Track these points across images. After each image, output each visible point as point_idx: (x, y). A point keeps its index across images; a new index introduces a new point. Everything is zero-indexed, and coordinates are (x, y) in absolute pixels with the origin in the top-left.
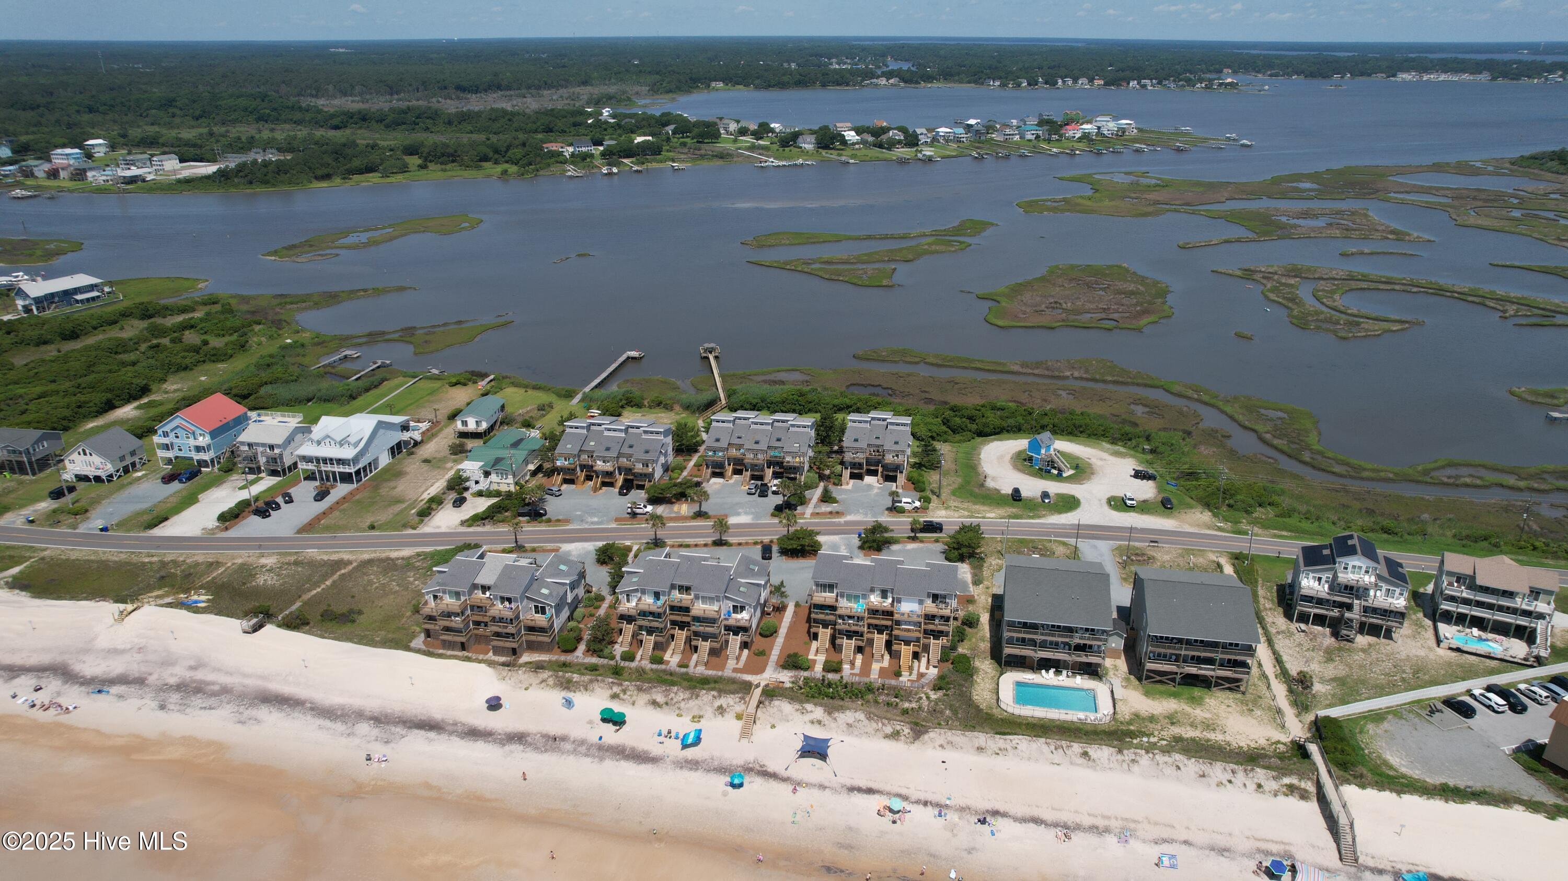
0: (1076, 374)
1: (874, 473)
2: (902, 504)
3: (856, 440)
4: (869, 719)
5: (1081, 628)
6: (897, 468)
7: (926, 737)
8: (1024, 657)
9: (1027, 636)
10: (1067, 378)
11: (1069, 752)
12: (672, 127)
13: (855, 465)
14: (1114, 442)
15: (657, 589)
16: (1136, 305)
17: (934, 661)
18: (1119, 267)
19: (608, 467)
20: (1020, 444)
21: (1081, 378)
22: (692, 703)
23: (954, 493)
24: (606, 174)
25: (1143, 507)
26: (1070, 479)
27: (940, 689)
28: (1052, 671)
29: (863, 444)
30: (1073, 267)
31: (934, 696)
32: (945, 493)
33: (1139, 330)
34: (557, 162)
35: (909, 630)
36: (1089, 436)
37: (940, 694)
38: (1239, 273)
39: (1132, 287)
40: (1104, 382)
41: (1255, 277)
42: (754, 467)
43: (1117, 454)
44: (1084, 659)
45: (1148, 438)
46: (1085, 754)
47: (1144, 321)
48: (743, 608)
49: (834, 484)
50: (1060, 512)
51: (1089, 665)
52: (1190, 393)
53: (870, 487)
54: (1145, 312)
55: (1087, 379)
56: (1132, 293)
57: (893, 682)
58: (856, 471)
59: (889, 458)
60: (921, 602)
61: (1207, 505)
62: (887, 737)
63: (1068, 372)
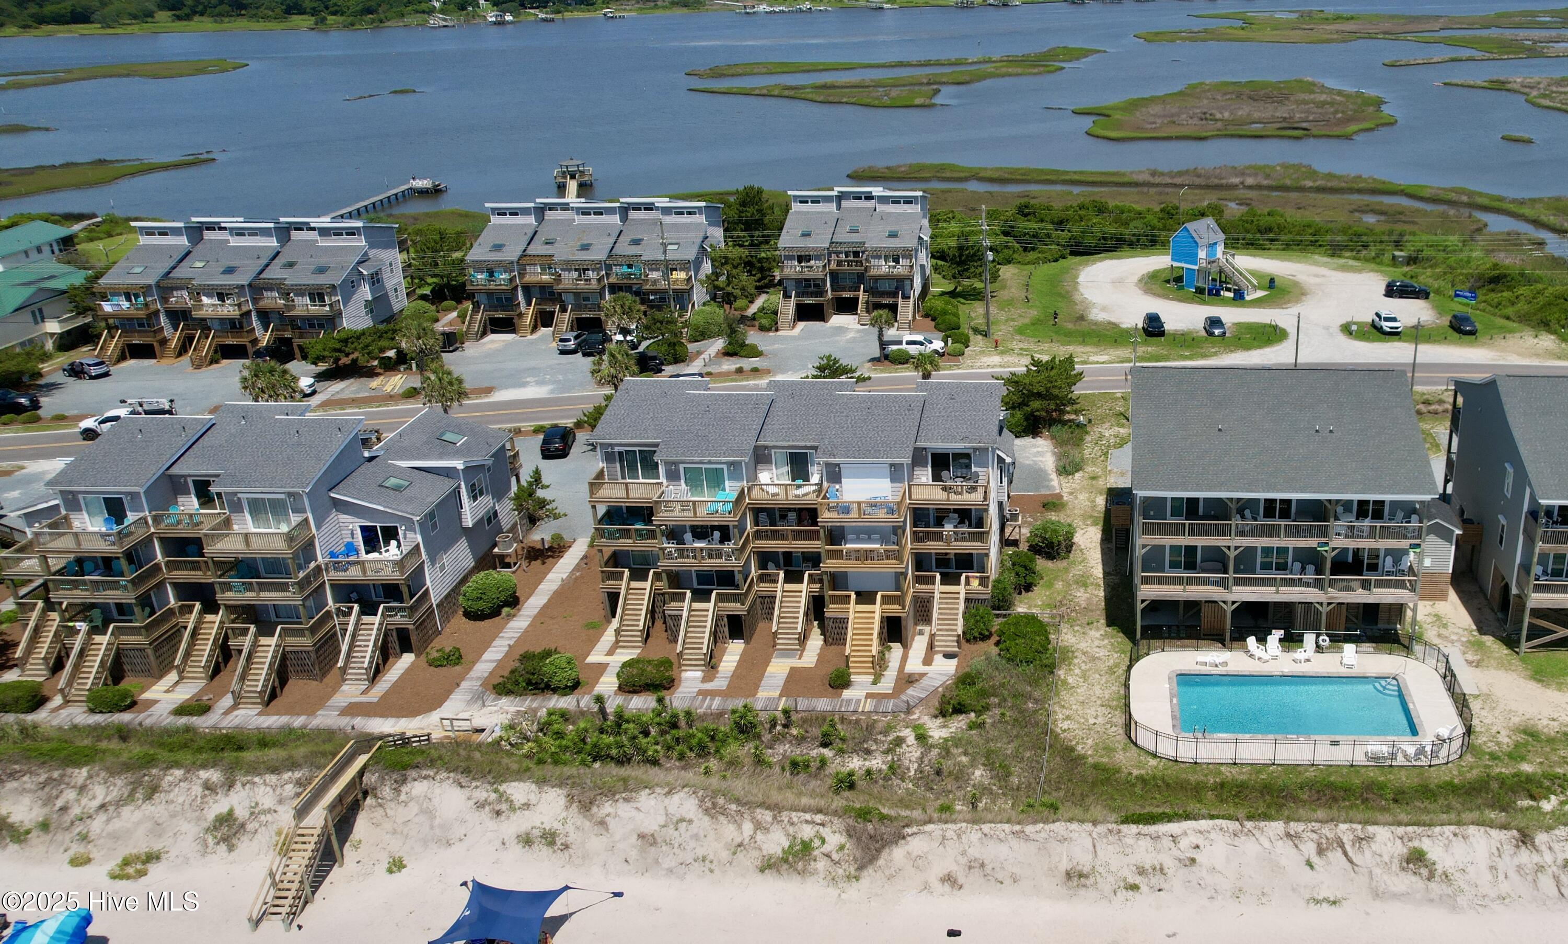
0: (1250, 181)
1: (847, 306)
2: (904, 346)
3: (806, 235)
4: (712, 811)
5: (1347, 505)
6: (900, 285)
7: (898, 854)
8: (1193, 606)
9: (1200, 542)
10: (1233, 187)
11: (1364, 858)
13: (808, 286)
14: (1335, 250)
15: (113, 489)
16: (1336, 112)
17: (948, 642)
18: (1300, 81)
19: (229, 310)
20: (1160, 261)
21: (1259, 187)
22: (130, 815)
23: (1020, 331)
24: (495, 23)
25: (1418, 334)
26: (1258, 303)
27: (959, 709)
28: (1277, 634)
29: (820, 242)
30: (1227, 84)
31: (938, 731)
32: (998, 332)
33: (1348, 137)
34: (417, 12)
35: (867, 555)
36: (1287, 246)
37: (959, 723)
38: (1486, 84)
39: (1323, 97)
40: (1301, 189)
41: (1509, 86)
42: (582, 299)
43: (1344, 268)
44: (1360, 596)
45: (1398, 244)
46: (1416, 859)
47: (1353, 128)
48: (391, 534)
49: (763, 329)
50: (1247, 347)
51: (1371, 611)
52: (1453, 196)
53: (841, 330)
54: (1349, 120)
55: (1271, 188)
56: (1324, 103)
57: (823, 704)
58: (809, 301)
59: (882, 267)
60: (895, 472)
61: (1544, 325)
62: (769, 865)
63: (1236, 180)
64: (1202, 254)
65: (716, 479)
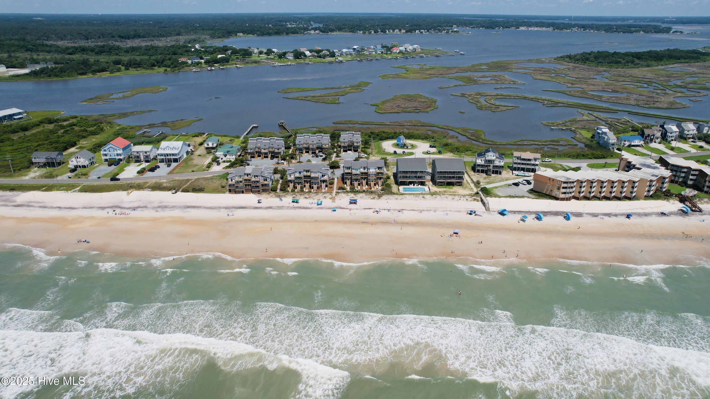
0: (408, 124)
1: (350, 150)
2: (362, 156)
3: (344, 139)
4: (366, 195)
5: (419, 171)
6: (358, 147)
7: (382, 198)
8: (404, 182)
9: (405, 175)
10: (405, 125)
11: (419, 197)
12: (230, 51)
13: (344, 147)
14: (423, 139)
15: (300, 171)
16: (426, 105)
17: (380, 185)
18: (419, 94)
19: (266, 151)
20: (395, 141)
21: (410, 125)
22: (317, 196)
23: (376, 153)
24: (209, 70)
25: (433, 153)
26: (410, 149)
27: (383, 190)
28: (412, 184)
29: (346, 140)
30: (403, 95)
31: (381, 192)
32: (373, 153)
33: (428, 112)
34: (187, 66)
35: (372, 177)
36: (415, 139)
37: (383, 191)
38: (460, 95)
39: (424, 100)
40: (418, 126)
41: (465, 96)
43: (424, 143)
44: (421, 180)
45: (433, 138)
46: (423, 197)
47: (429, 109)
48: (325, 176)
49: (339, 153)
50: (409, 156)
51: (422, 182)
52: (445, 127)
53: (350, 154)
54: (429, 107)
55: (412, 126)
56: (424, 102)
57: (370, 190)
58: (345, 149)
59: (355, 144)
60: (375, 169)
61: (452, 152)
62: (372, 199)
63: (406, 124)
64: (402, 141)
65: (357, 170)
